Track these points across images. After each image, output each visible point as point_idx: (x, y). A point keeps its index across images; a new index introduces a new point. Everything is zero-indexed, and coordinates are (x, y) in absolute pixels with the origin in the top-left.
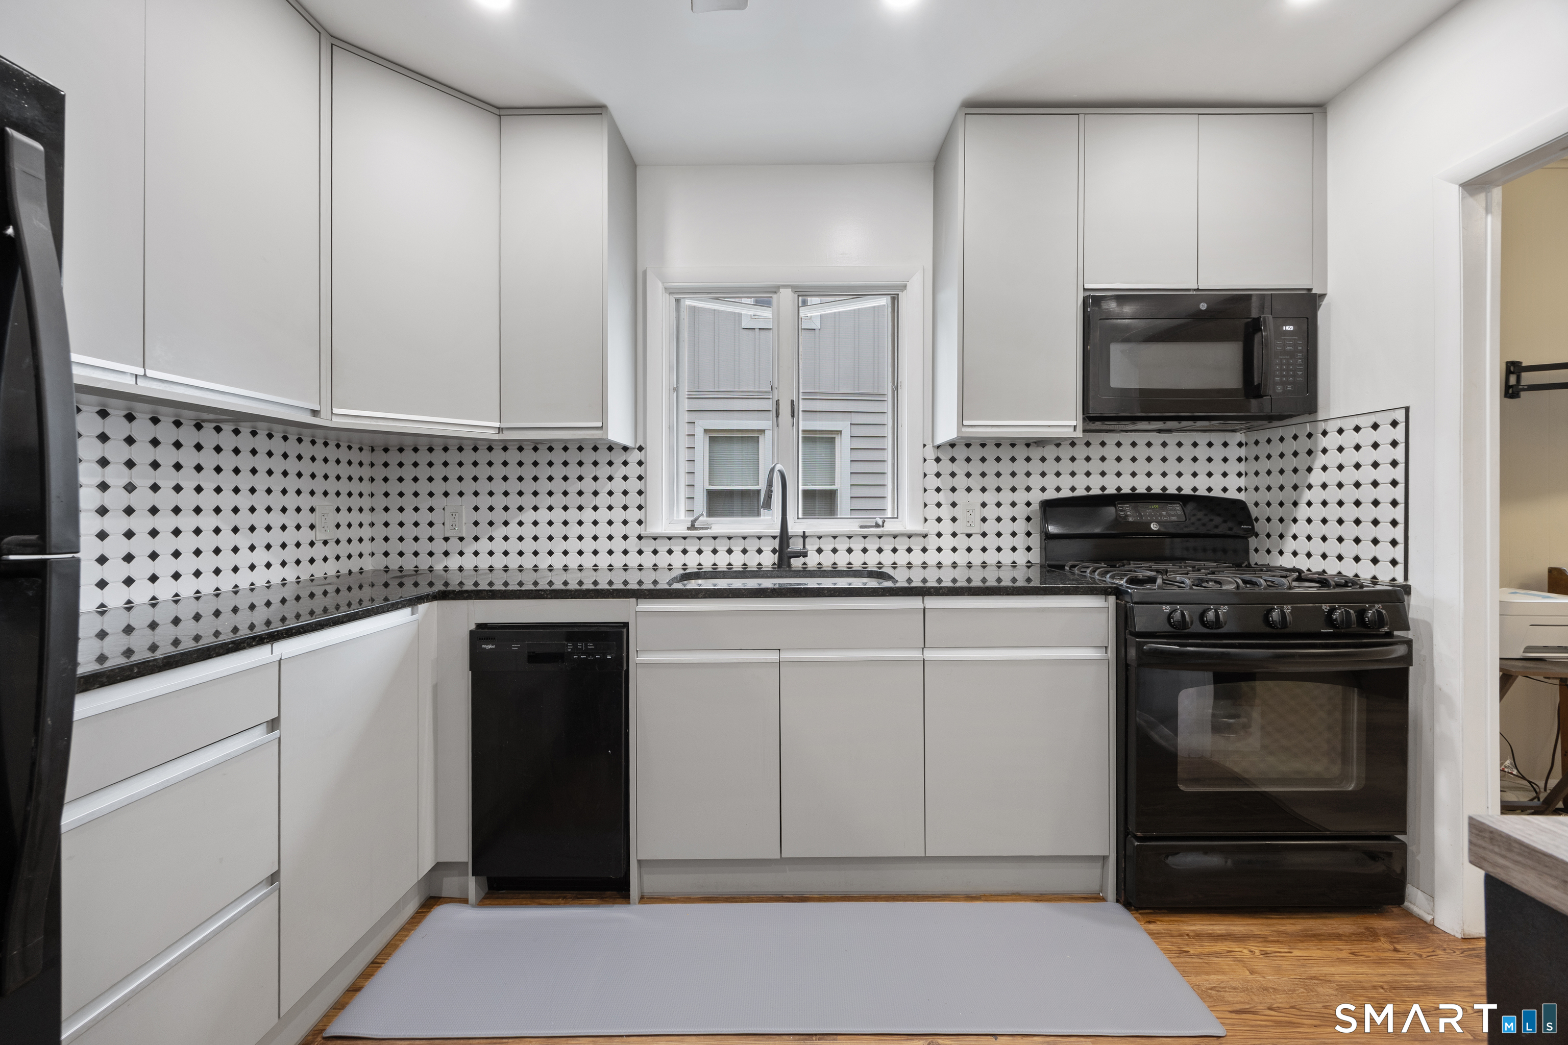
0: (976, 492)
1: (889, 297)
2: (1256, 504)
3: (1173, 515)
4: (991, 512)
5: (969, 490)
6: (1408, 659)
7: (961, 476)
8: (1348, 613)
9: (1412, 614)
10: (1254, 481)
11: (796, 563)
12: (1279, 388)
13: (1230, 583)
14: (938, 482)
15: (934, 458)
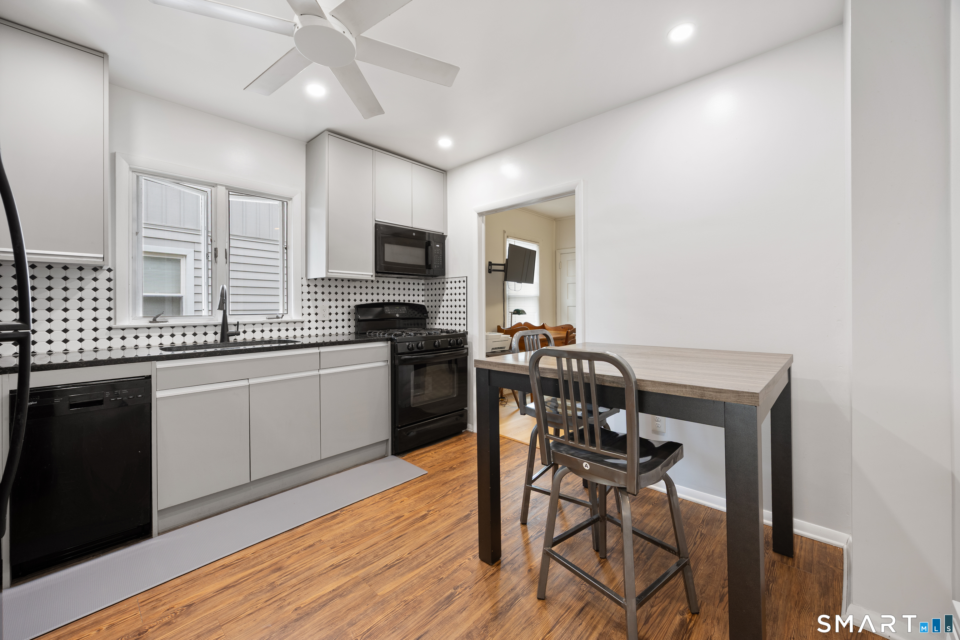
0: (327, 301)
1: (281, 202)
2: (428, 307)
3: (403, 311)
4: (333, 310)
5: (323, 300)
6: (467, 354)
7: (319, 294)
8: (454, 340)
9: (468, 340)
10: (428, 298)
11: (232, 339)
12: (435, 266)
13: (425, 333)
14: (309, 296)
15: (307, 284)
